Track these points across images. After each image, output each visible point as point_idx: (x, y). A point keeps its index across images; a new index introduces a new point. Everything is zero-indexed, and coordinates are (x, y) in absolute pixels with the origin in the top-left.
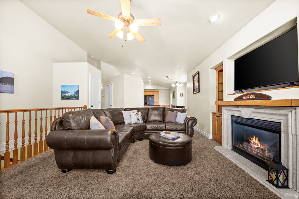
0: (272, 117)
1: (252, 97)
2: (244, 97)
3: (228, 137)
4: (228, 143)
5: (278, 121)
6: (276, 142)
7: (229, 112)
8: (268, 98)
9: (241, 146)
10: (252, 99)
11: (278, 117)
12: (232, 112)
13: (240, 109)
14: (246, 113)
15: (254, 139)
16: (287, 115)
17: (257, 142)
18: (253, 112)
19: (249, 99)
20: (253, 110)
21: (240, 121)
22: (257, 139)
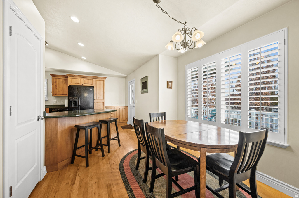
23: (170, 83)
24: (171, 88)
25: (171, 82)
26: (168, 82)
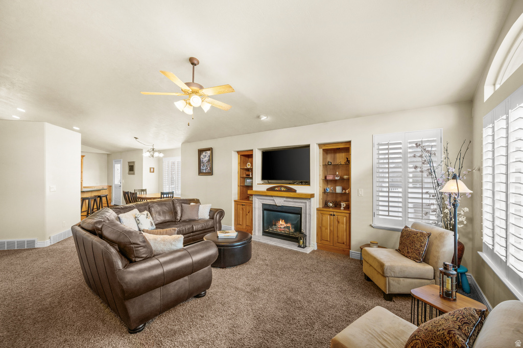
0: (297, 204)
1: (283, 189)
2: (276, 189)
3: (259, 225)
4: (259, 230)
5: (300, 207)
6: (298, 221)
7: (261, 200)
8: (295, 191)
9: (271, 229)
10: (283, 191)
11: (300, 204)
12: (265, 201)
13: (274, 198)
14: (280, 202)
15: (281, 221)
16: (306, 203)
17: (283, 223)
18: (284, 201)
19: (281, 191)
20: (285, 199)
21: (271, 208)
22: (283, 221)
23: (152, 169)
24: (153, 172)
25: (154, 168)
26: (150, 168)
